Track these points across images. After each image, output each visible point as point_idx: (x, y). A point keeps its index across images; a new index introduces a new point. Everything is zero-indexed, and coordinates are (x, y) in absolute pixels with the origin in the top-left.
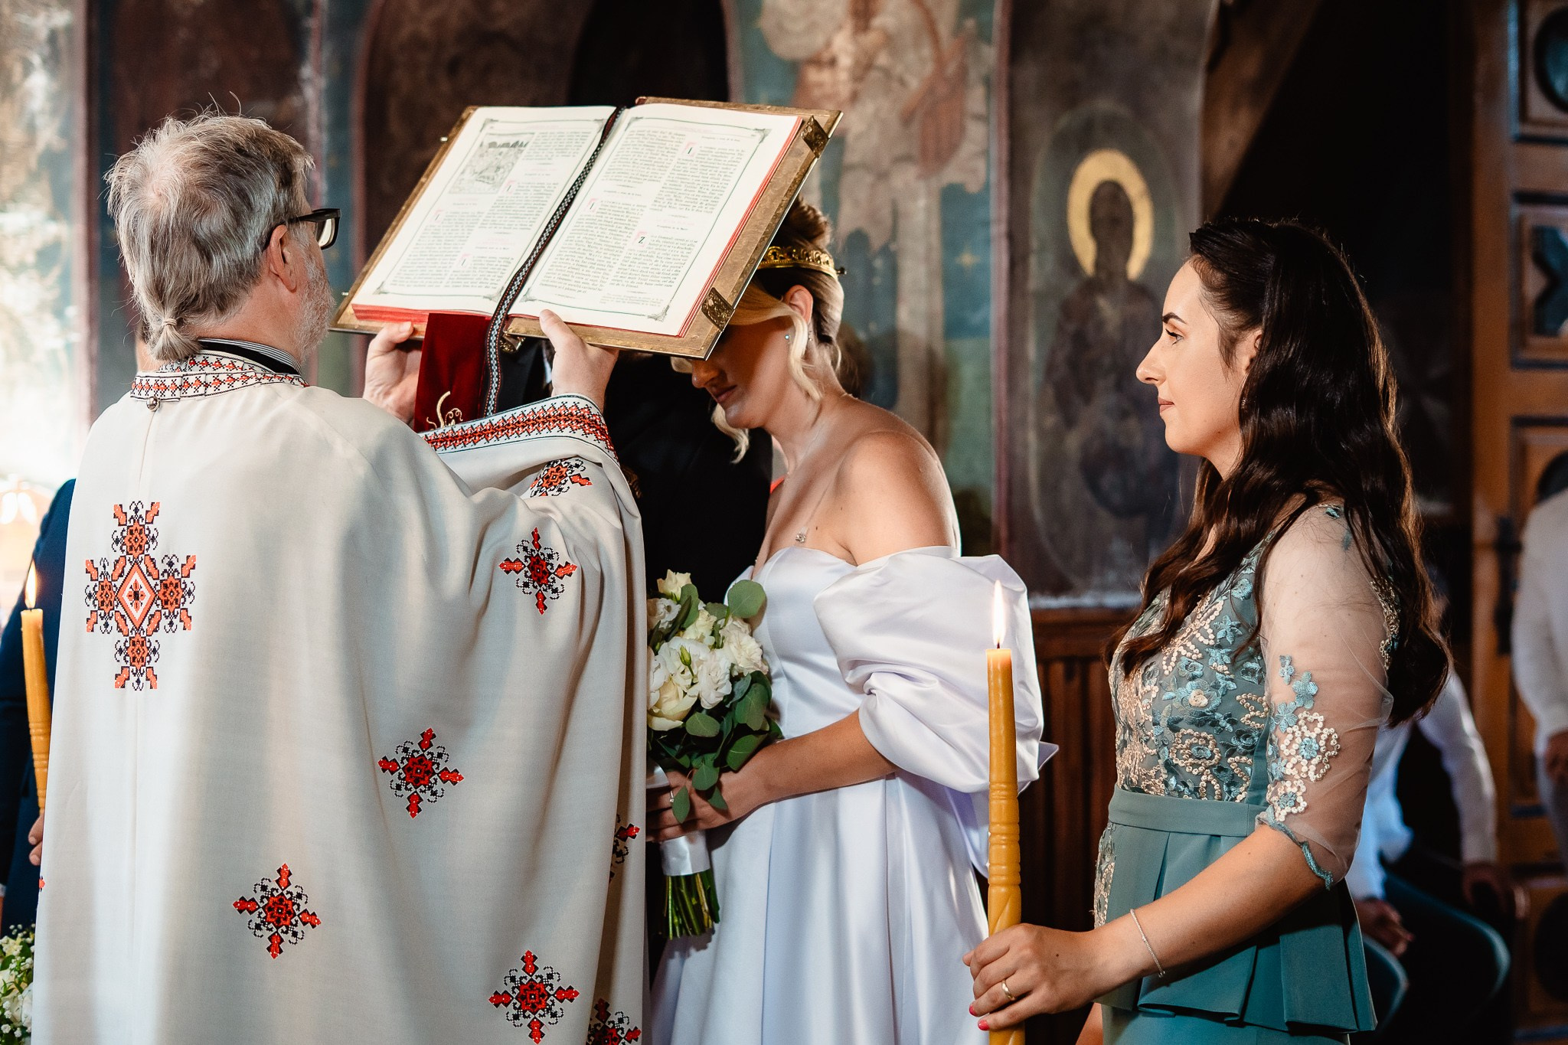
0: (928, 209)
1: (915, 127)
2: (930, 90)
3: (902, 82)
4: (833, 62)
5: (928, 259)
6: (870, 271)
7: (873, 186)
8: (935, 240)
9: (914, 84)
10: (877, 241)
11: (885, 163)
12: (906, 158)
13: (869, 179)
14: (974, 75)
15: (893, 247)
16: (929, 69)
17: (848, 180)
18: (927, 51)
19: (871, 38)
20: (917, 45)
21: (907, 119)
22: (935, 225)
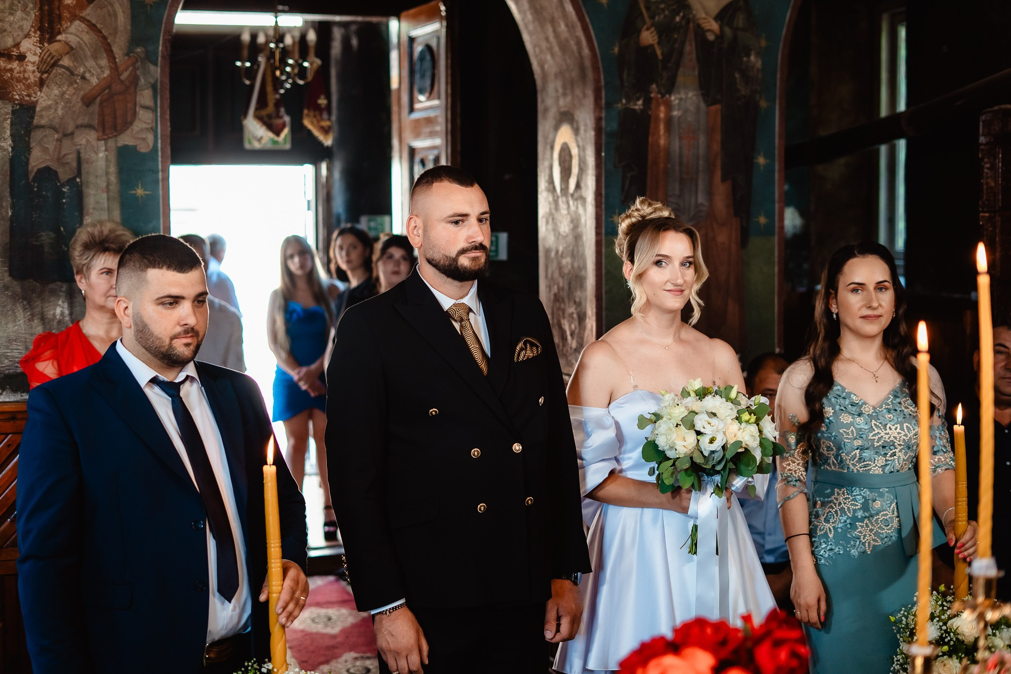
0: (107, 159)
1: (95, 108)
2: (107, 86)
3: (83, 78)
4: (22, 58)
5: (108, 190)
6: (59, 194)
7: (59, 140)
8: (113, 178)
9: (94, 81)
10: (64, 175)
11: (70, 128)
12: (89, 126)
13: (56, 136)
14: (142, 81)
15: (78, 180)
16: (107, 73)
17: (37, 135)
18: (104, 62)
19: (55, 47)
20: (95, 58)
21: (88, 101)
22: (113, 169)
